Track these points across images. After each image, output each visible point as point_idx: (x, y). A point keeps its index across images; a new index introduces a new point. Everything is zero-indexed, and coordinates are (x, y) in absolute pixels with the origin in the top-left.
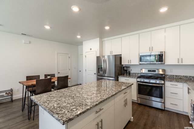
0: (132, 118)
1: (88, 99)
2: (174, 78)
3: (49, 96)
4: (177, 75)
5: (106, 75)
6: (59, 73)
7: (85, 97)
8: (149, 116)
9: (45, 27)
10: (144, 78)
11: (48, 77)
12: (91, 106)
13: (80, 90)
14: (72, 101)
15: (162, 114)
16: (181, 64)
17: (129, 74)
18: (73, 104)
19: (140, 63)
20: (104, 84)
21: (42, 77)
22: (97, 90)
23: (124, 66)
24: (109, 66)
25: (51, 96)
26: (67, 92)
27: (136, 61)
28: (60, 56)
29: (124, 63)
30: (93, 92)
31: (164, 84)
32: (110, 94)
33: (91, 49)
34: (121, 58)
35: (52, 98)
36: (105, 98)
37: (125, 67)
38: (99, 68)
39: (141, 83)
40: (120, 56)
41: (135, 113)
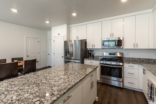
0: (97, 97)
1: (55, 86)
2: (130, 60)
3: (10, 84)
4: (132, 57)
5: (73, 58)
6: (28, 56)
7: (52, 83)
8: (111, 95)
9: (11, 10)
10: (106, 60)
11: (15, 60)
12: (58, 96)
13: (47, 75)
14: (36, 89)
15: (122, 92)
16: (136, 48)
17: (93, 57)
18: (37, 94)
19: (103, 47)
20: (71, 66)
21: (9, 61)
22: (65, 75)
23: (88, 50)
24: (76, 50)
25: (12, 83)
26: (33, 78)
27: (98, 46)
28: (29, 40)
29: (89, 47)
30: (61, 76)
31: (123, 66)
32: (78, 78)
33: (59, 34)
34: (86, 43)
35: (14, 86)
36: (73, 83)
37: (90, 51)
38: (67, 52)
39: (104, 65)
40: (85, 41)
41: (99, 92)
